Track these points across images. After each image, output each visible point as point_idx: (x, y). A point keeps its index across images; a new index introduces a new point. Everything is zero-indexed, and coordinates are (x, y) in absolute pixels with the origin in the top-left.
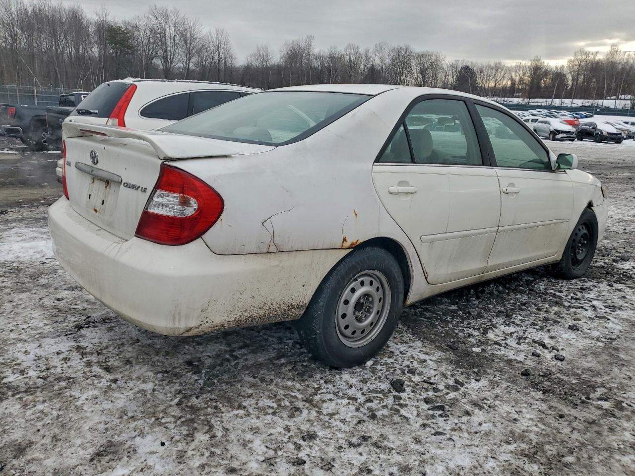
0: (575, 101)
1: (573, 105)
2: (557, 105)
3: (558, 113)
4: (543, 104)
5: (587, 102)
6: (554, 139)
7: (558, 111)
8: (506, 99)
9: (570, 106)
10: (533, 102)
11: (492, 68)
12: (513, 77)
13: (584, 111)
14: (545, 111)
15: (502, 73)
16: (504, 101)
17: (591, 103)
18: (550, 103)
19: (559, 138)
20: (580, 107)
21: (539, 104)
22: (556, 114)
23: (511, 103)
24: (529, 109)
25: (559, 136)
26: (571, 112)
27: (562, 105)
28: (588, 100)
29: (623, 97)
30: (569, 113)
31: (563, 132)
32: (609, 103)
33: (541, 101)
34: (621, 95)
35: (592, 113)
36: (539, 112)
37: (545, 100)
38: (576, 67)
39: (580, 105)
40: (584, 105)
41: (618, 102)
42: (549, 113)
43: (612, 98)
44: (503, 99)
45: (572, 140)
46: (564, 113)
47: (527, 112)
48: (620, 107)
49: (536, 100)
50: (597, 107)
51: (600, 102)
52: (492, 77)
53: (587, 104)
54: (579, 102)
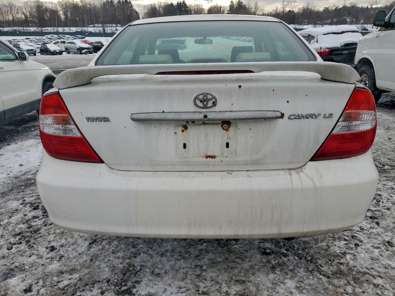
0: (72, 28)
1: (71, 31)
2: (61, 31)
3: (64, 36)
4: (52, 31)
5: (79, 29)
6: (81, 53)
7: (64, 35)
8: (25, 28)
9: (69, 32)
10: (45, 30)
11: (7, 7)
12: (25, 13)
13: (79, 35)
14: (56, 36)
15: (16, 10)
16: (24, 29)
17: (81, 29)
18: (56, 30)
19: (84, 52)
20: (75, 32)
21: (49, 31)
22: (63, 37)
23: (30, 31)
24: (45, 35)
25: (84, 51)
26: (72, 36)
27: (65, 32)
28: (79, 28)
29: (97, 25)
30: (71, 36)
31: (85, 48)
32: (91, 29)
33: (50, 29)
34: (96, 24)
35: (84, 36)
36: (52, 36)
37: (52, 28)
38: (64, 6)
39: (75, 31)
40: (77, 31)
41: (95, 28)
42: (59, 37)
43: (91, 26)
44: (23, 28)
45: (92, 53)
46: (68, 37)
47: (44, 37)
48: (98, 32)
49: (46, 28)
50: (85, 32)
51: (86, 29)
52: (9, 13)
53: (79, 30)
54: (74, 29)
